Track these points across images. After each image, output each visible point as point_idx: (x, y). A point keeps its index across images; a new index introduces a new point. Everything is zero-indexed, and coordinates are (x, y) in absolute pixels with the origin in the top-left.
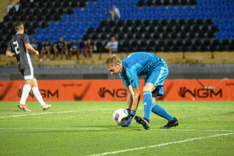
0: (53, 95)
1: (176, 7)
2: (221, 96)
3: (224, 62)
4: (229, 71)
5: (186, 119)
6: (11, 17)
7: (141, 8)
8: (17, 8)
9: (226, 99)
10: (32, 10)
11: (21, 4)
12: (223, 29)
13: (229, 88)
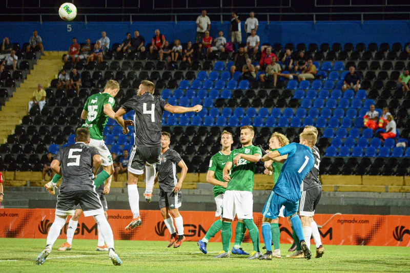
0: (89, 231)
1: (270, 110)
2: (331, 238)
3: (337, 189)
4: (343, 202)
5: (281, 269)
6: (32, 118)
7: (219, 110)
8: (42, 104)
9: (337, 243)
10: (64, 109)
11: (48, 100)
12: (337, 143)
13: (342, 226)
